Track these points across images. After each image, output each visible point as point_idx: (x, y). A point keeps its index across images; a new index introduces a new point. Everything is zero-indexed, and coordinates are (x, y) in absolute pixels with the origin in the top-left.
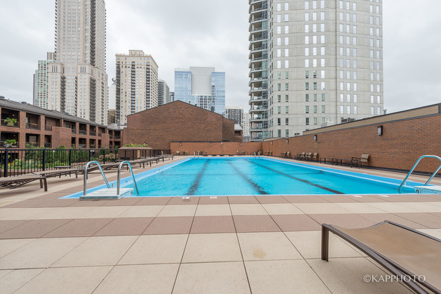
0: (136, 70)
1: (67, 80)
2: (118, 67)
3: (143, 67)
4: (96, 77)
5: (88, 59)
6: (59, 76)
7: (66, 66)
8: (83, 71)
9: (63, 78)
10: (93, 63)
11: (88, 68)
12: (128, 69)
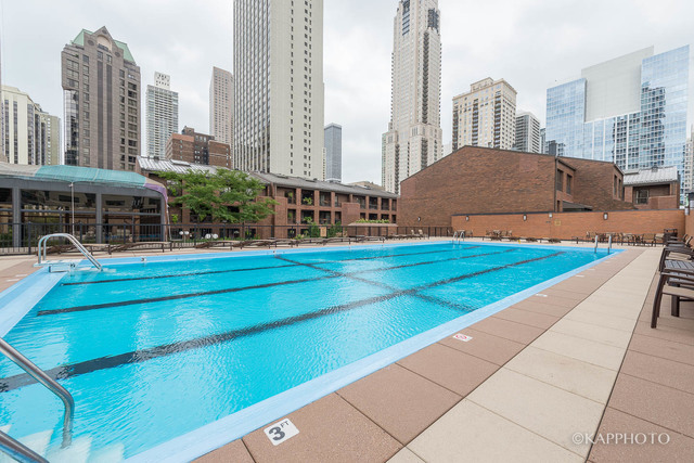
0: (480, 109)
1: (400, 149)
2: (456, 115)
3: (489, 102)
4: (428, 136)
5: (420, 116)
6: (394, 145)
7: (400, 132)
8: (415, 132)
9: (397, 147)
10: (425, 120)
11: (419, 127)
12: (468, 113)
